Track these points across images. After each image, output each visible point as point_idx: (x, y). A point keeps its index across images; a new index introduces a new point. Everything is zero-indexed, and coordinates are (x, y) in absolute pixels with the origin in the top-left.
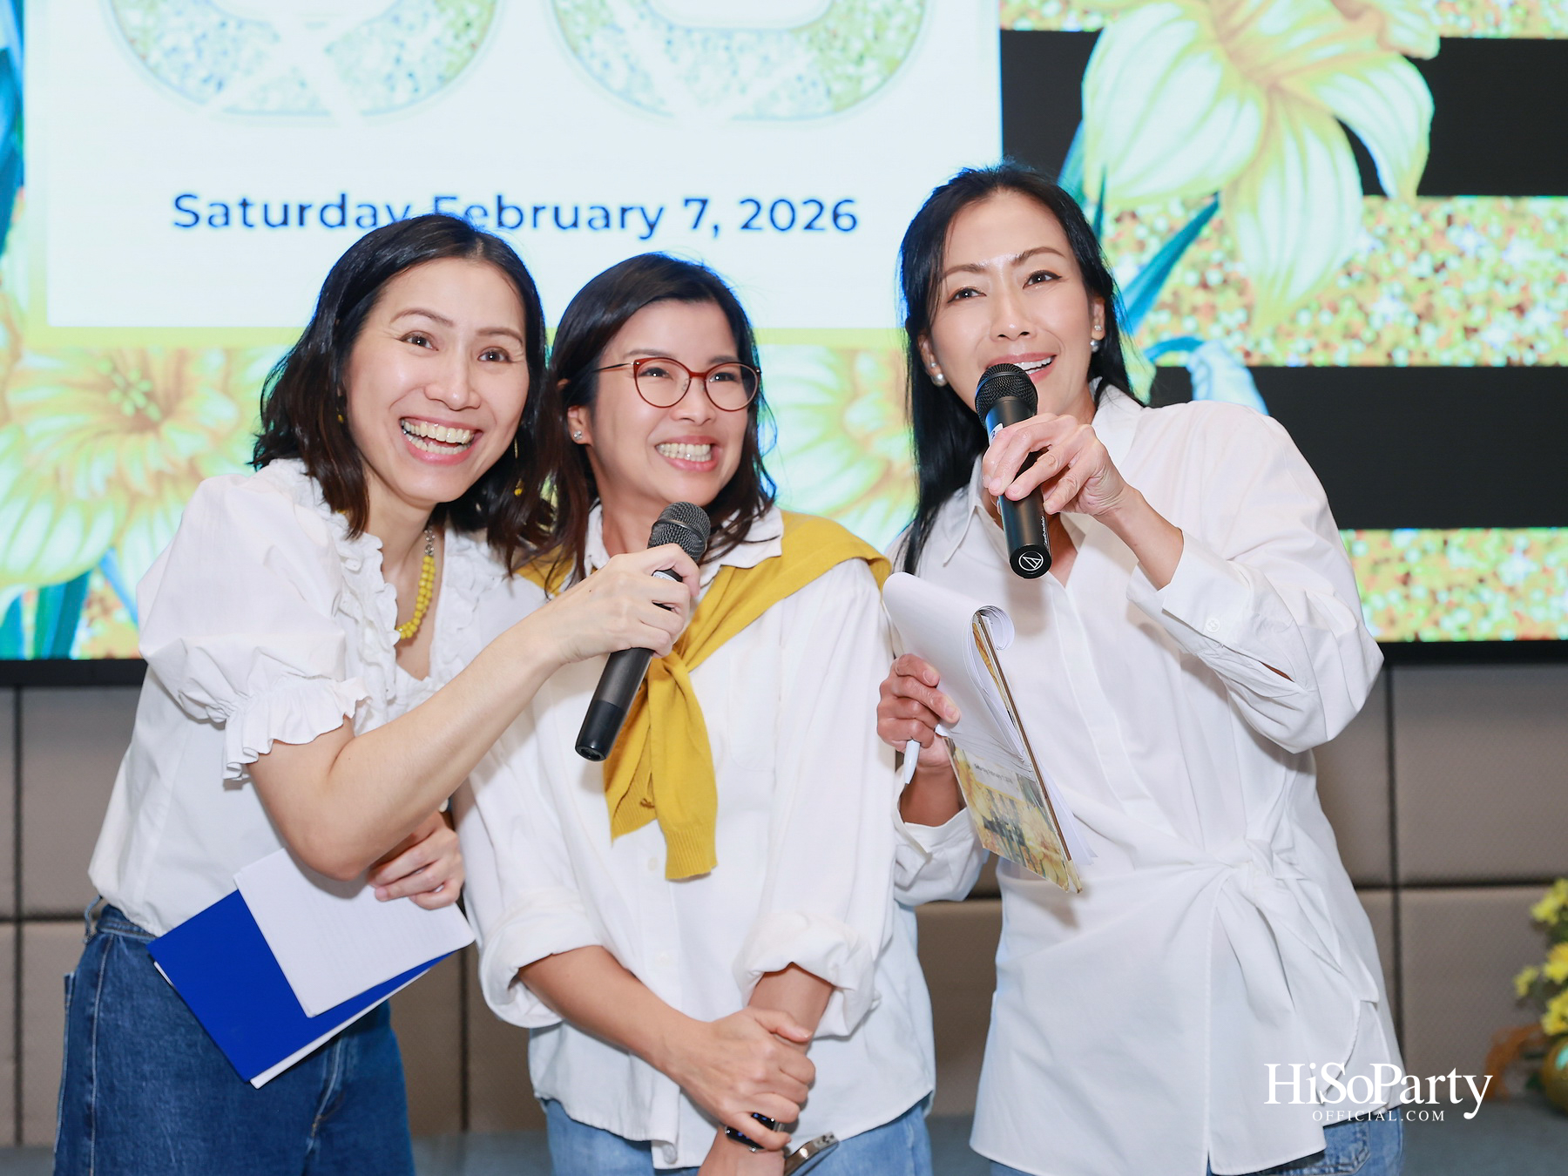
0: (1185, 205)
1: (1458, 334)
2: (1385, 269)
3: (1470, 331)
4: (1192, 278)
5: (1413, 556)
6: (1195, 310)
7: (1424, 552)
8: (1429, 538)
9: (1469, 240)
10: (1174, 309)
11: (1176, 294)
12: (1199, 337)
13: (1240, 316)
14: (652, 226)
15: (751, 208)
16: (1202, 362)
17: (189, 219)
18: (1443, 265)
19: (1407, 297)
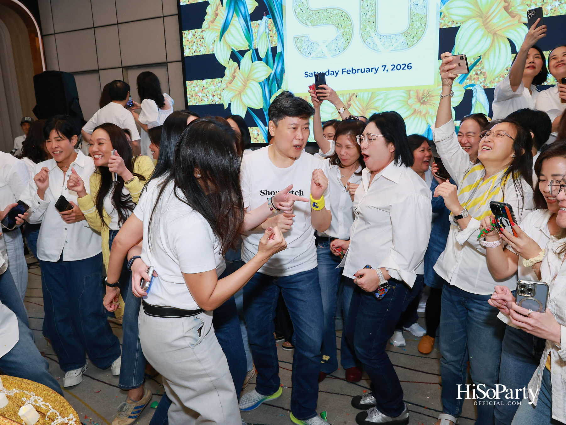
0: (474, 59)
4: (474, 73)
6: (474, 79)
10: (470, 79)
11: (471, 76)
12: (475, 84)
13: (484, 79)
14: (376, 71)
15: (393, 66)
16: (475, 88)
17: (307, 76)
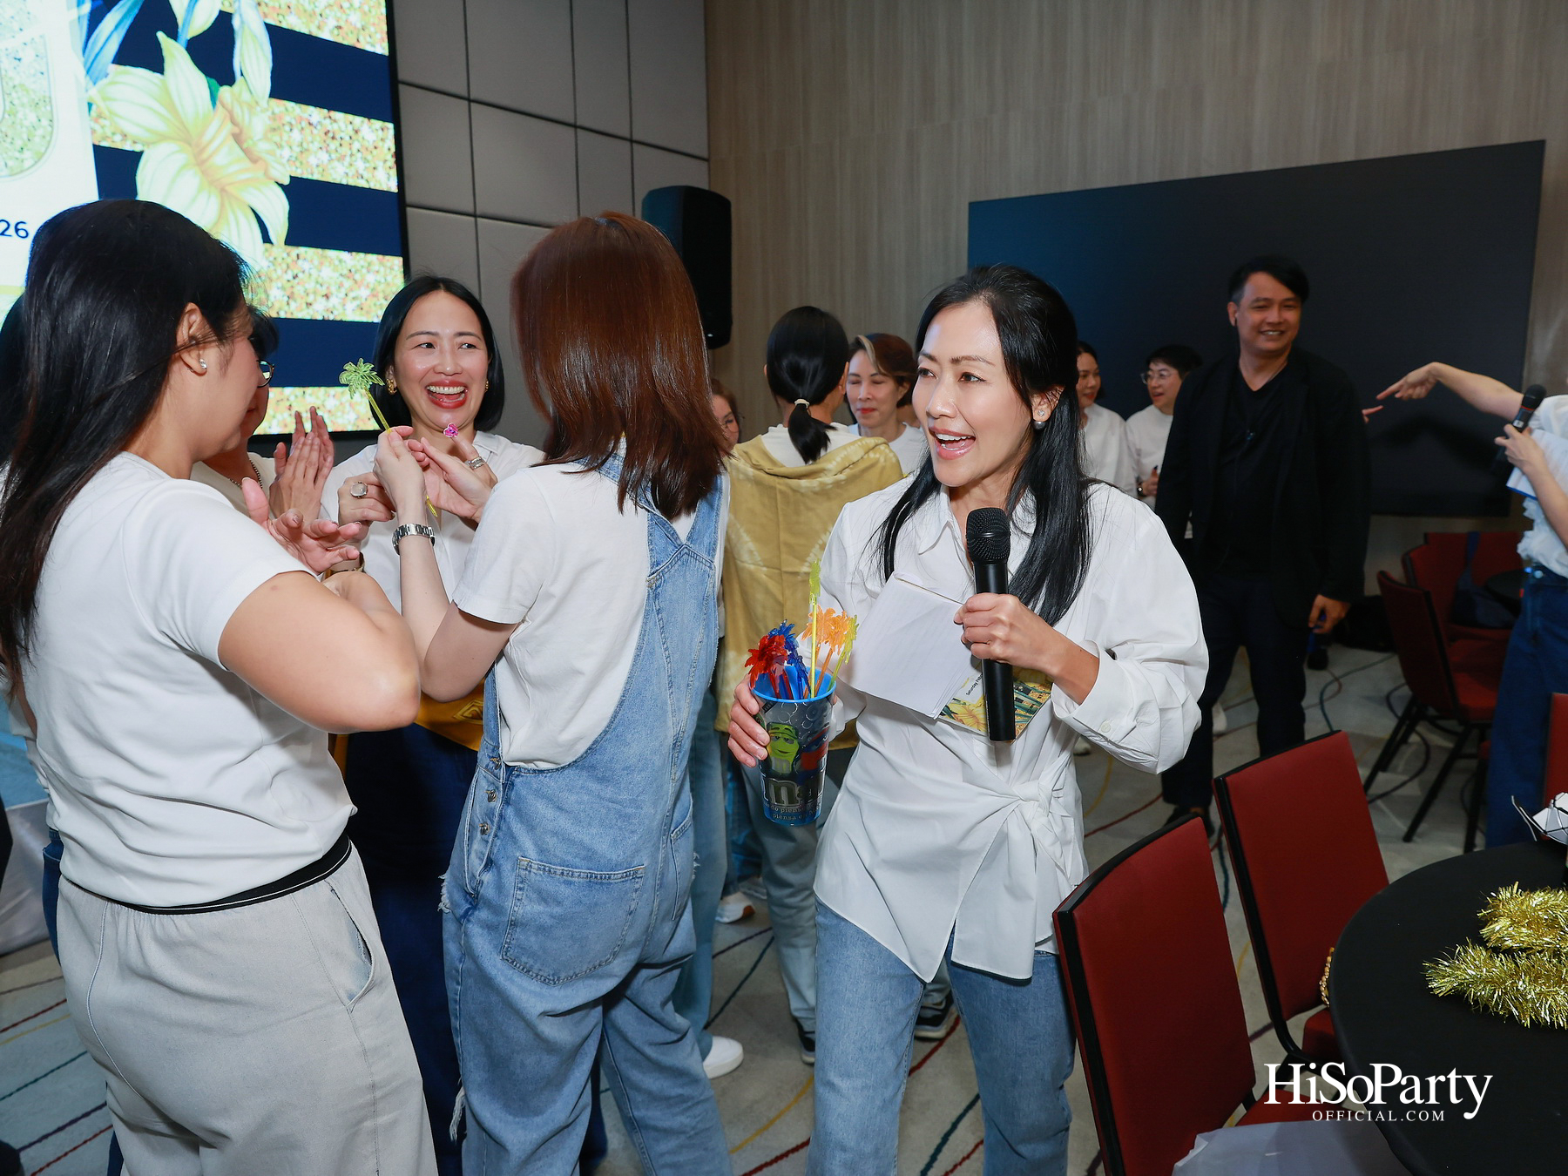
1: (304, 306)
2: (274, 276)
3: (309, 304)
5: (292, 398)
7: (296, 396)
8: (298, 391)
9: (306, 266)
18: (297, 276)
19: (283, 288)
